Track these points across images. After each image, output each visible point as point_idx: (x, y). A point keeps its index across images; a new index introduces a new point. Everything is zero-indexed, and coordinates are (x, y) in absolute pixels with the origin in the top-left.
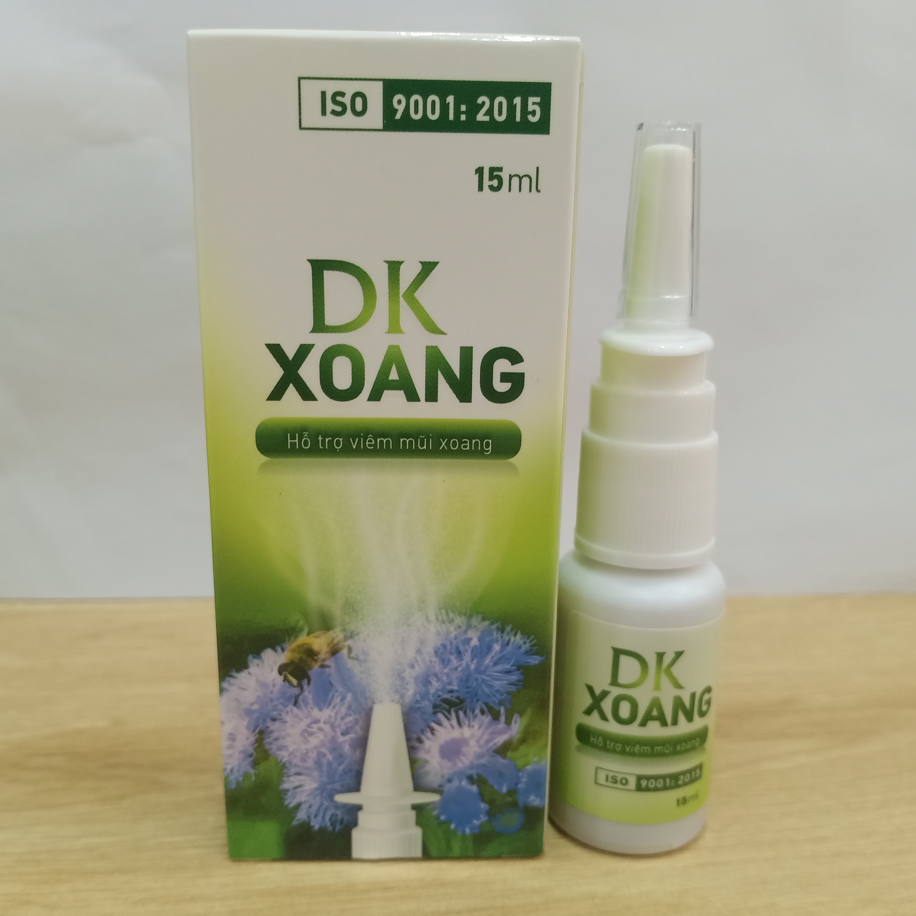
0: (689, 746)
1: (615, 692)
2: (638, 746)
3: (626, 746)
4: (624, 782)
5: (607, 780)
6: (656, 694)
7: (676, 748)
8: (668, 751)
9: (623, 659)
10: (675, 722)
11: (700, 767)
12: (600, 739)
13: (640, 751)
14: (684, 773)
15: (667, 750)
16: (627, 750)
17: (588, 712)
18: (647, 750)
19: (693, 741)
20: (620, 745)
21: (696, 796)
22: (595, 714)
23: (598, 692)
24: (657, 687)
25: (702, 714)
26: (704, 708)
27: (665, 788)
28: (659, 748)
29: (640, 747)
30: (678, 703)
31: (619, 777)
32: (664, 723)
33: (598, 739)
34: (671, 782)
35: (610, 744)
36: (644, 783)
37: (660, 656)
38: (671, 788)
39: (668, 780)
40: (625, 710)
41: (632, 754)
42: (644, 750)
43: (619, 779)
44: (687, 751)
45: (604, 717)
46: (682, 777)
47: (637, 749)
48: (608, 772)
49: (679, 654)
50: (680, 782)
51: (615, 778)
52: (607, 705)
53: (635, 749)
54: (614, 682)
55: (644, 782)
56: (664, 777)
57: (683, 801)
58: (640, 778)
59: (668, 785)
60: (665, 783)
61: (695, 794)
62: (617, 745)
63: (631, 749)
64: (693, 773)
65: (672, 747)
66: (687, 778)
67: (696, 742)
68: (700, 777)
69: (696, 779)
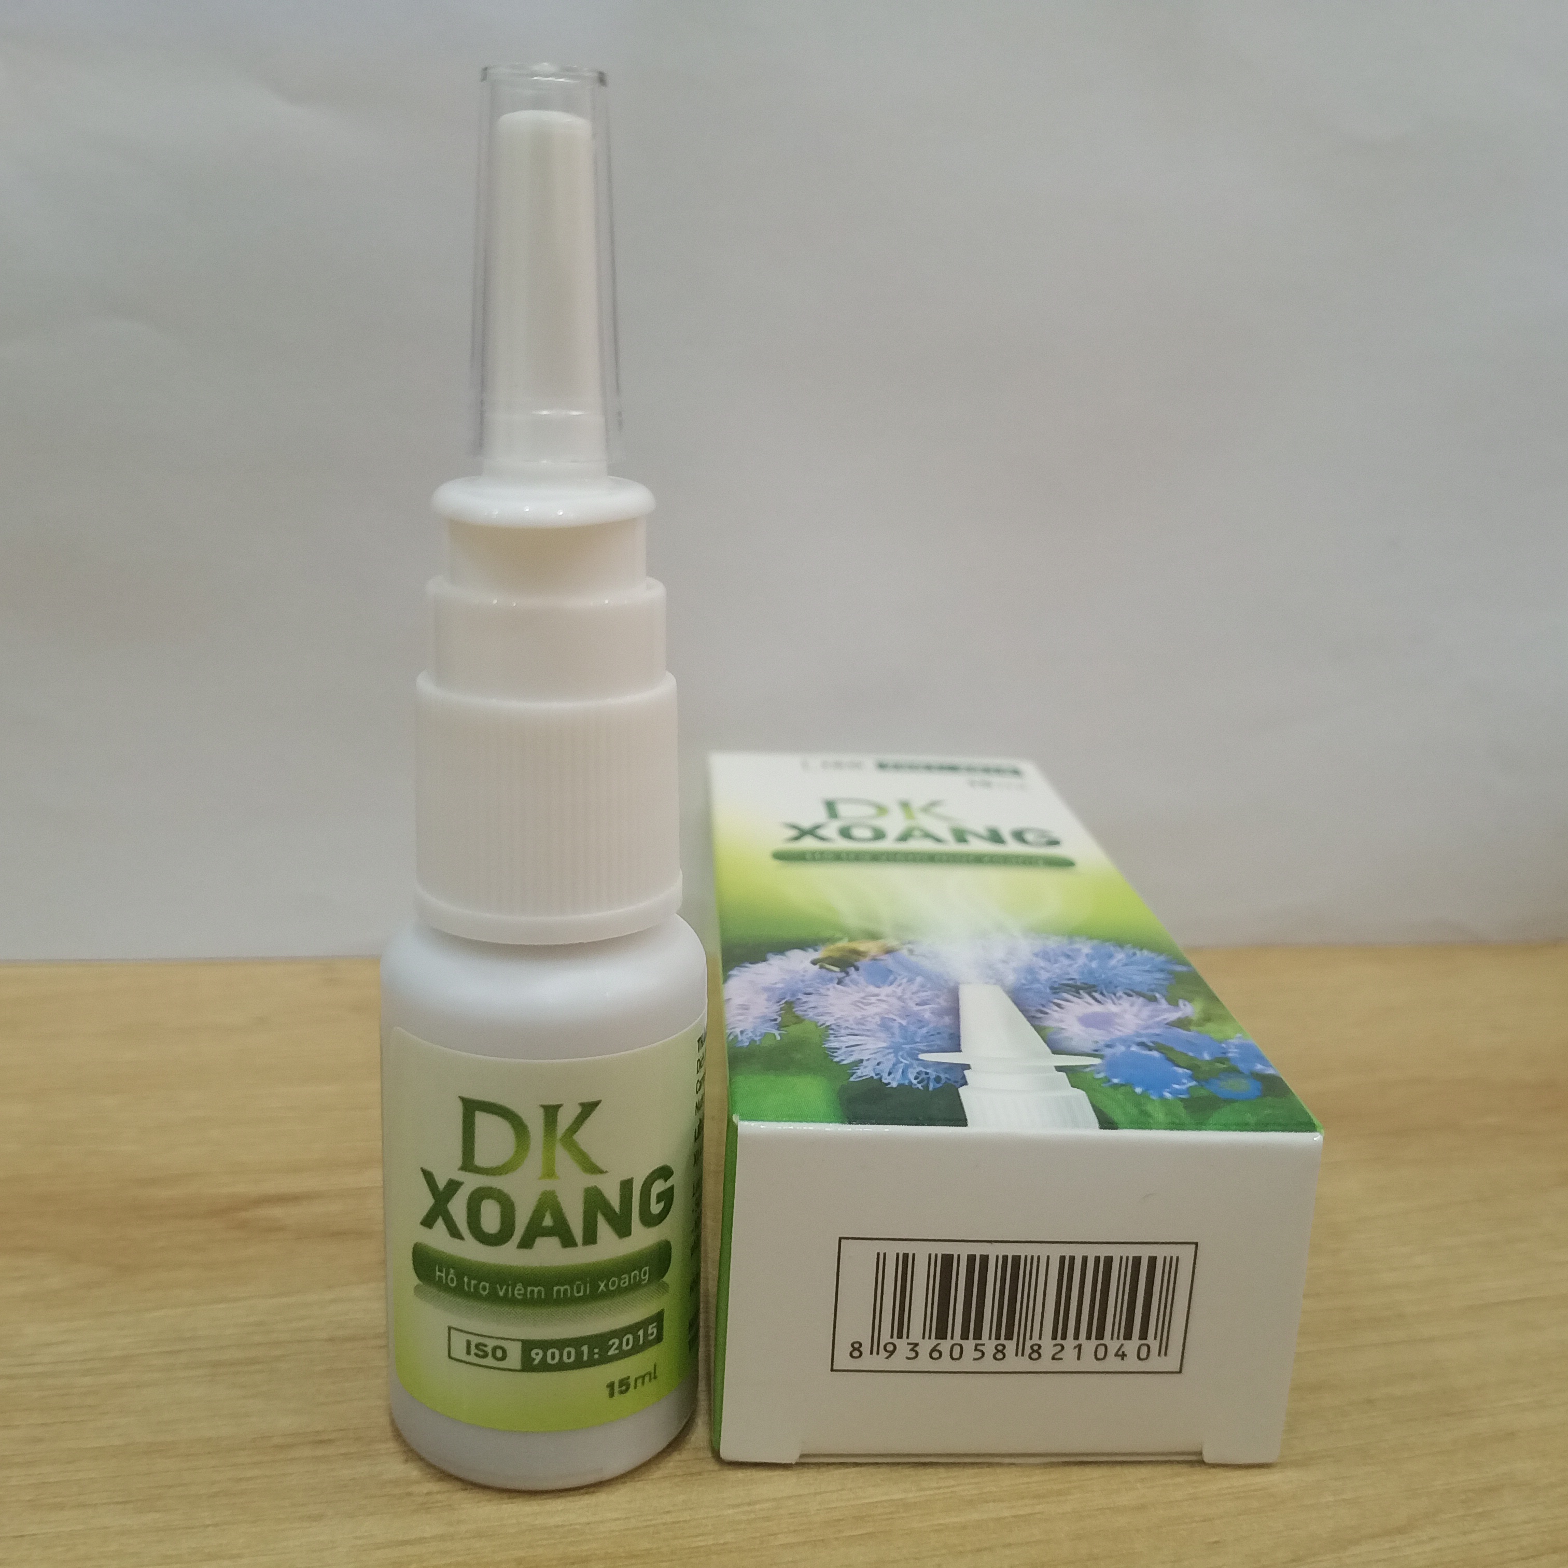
1: (471, 1182)
2: (519, 1286)
3: (498, 1286)
4: (499, 1354)
5: (468, 1353)
6: (548, 1185)
7: (598, 1287)
8: (581, 1294)
9: (482, 1120)
10: (590, 1238)
11: (659, 1320)
12: (452, 1273)
13: (525, 1295)
14: (618, 1334)
15: (578, 1292)
16: (501, 1294)
17: (428, 1222)
18: (539, 1292)
19: (635, 1272)
20: (487, 1285)
21: (652, 1375)
22: (440, 1224)
23: (441, 1184)
24: (549, 1173)
25: (651, 1221)
26: (656, 1208)
27: (579, 1364)
28: (562, 1288)
29: (526, 1286)
30: (595, 1200)
31: (491, 1343)
32: (568, 1241)
33: (447, 1274)
34: (591, 1353)
35: (469, 1285)
36: (537, 1356)
37: (551, 1112)
38: (591, 1363)
39: (585, 1349)
41: (510, 1301)
42: (532, 1291)
43: (489, 1350)
44: (621, 1291)
45: (454, 1232)
46: (616, 1341)
48: (471, 1337)
49: (588, 1108)
50: (612, 1351)
51: (485, 1349)
52: (458, 1207)
53: (516, 1292)
54: (468, 1164)
55: (537, 1354)
56: (576, 1343)
57: (624, 1386)
58: (528, 1346)
59: (585, 1358)
60: (579, 1354)
61: (650, 1374)
62: (482, 1284)
63: (507, 1290)
64: (641, 1333)
65: (588, 1285)
66: (627, 1344)
67: (645, 1275)
68: (660, 1339)
69: (650, 1344)
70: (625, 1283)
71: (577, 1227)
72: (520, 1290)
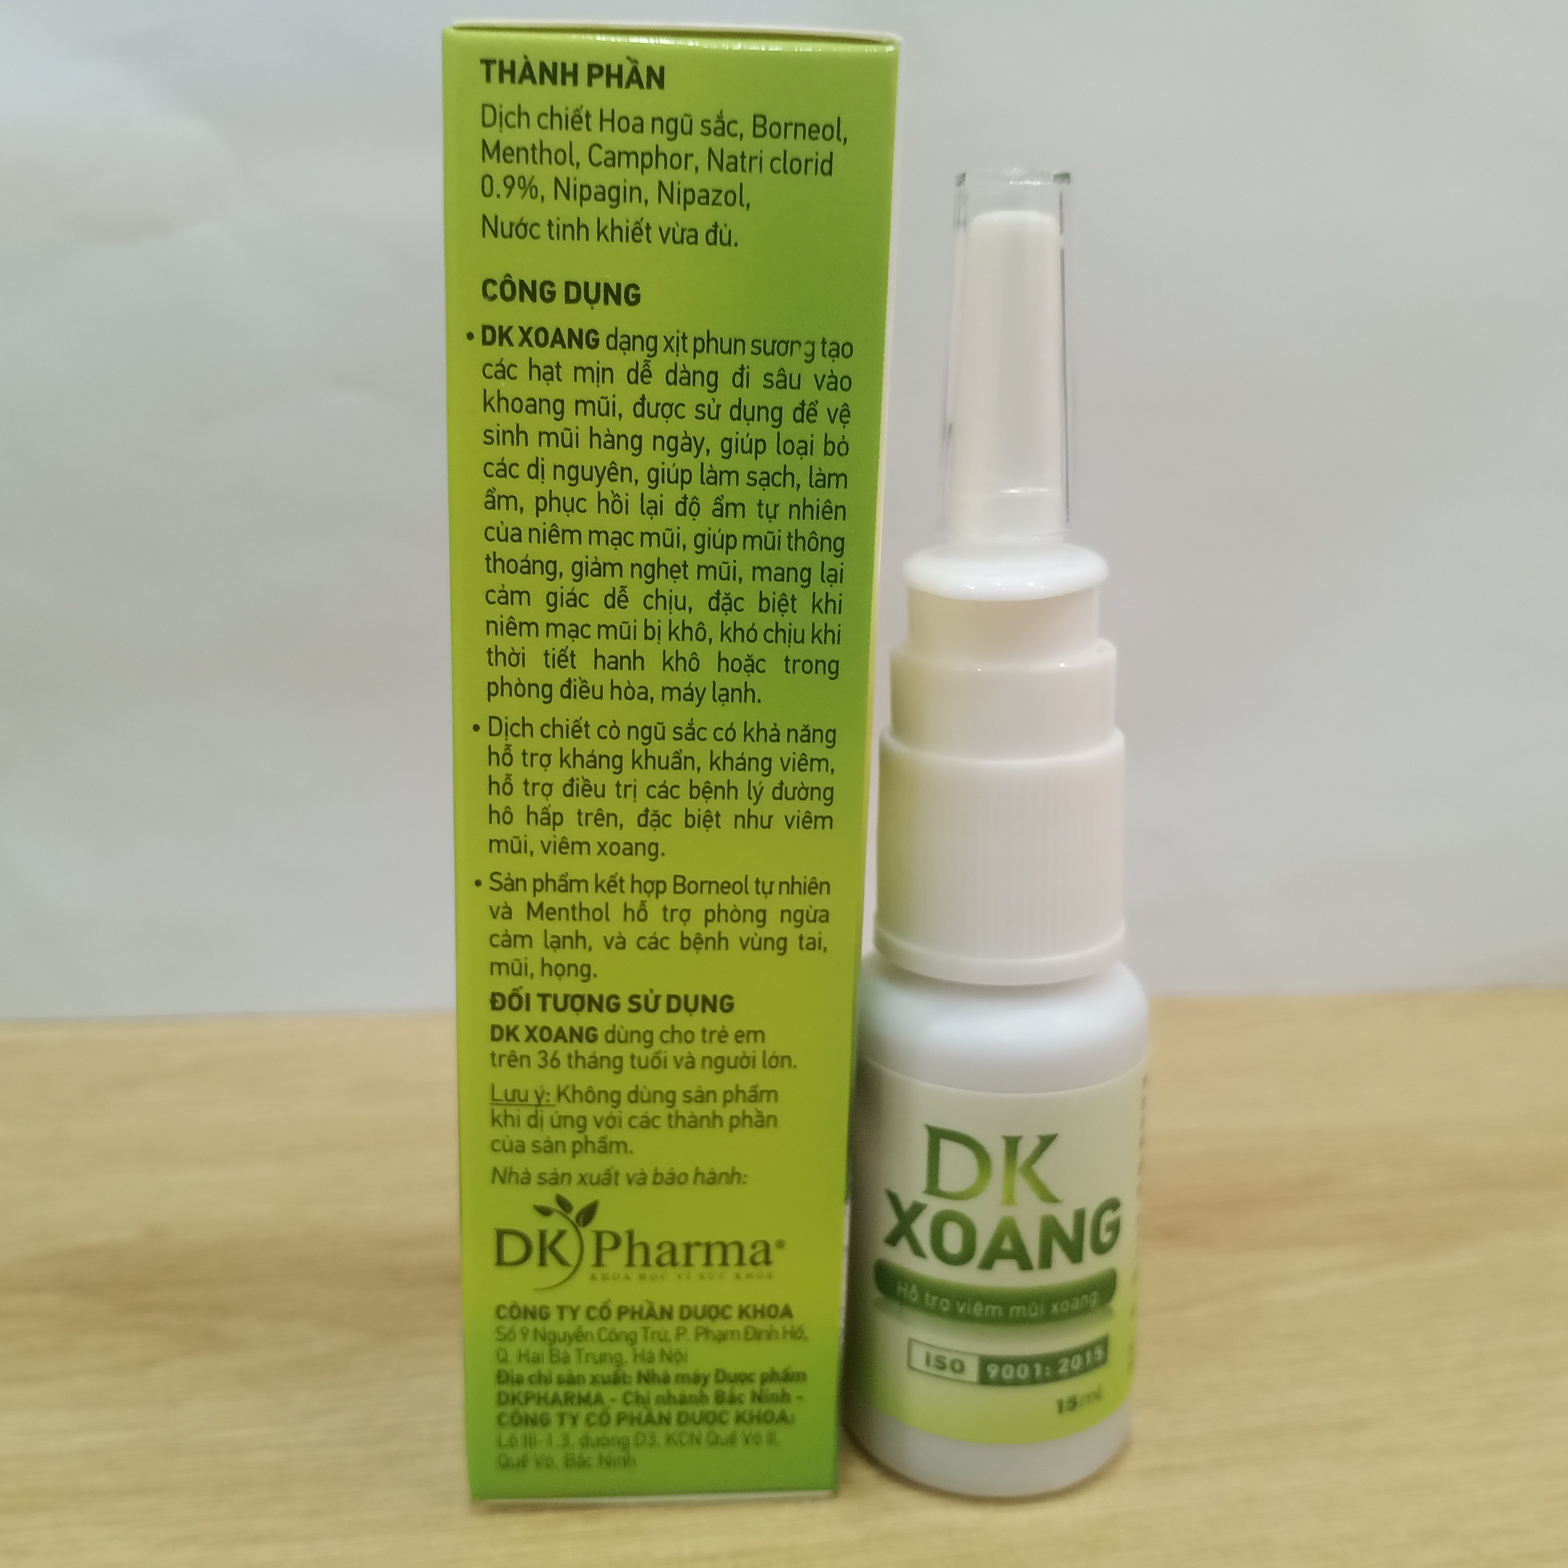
0: (1076, 1305)
1: (935, 1206)
2: (978, 1304)
3: (958, 1303)
4: (957, 1367)
5: (928, 1363)
6: (1008, 1212)
7: (1051, 1309)
8: (1035, 1314)
9: (946, 1146)
10: (1046, 1262)
11: (1104, 1343)
12: (914, 1290)
13: (983, 1312)
14: (1070, 1354)
15: (1033, 1312)
16: (961, 1310)
18: (997, 1311)
19: (1085, 1297)
20: (948, 1301)
21: (1097, 1396)
24: (1009, 1199)
26: (1105, 1237)
27: (1033, 1381)
28: (1018, 1308)
29: (984, 1305)
31: (949, 1357)
32: (1025, 1265)
33: (909, 1289)
34: (1044, 1371)
35: (930, 1299)
36: (993, 1371)
37: (1012, 1143)
38: (1045, 1380)
39: (1038, 1367)
40: (953, 1240)
41: (969, 1318)
42: (990, 1311)
43: (948, 1362)
44: (1072, 1314)
46: (1065, 1361)
47: (977, 1309)
48: (928, 1349)
49: (1047, 1141)
50: (1063, 1370)
51: (942, 1360)
53: (975, 1310)
54: (933, 1188)
55: (993, 1368)
56: (1030, 1361)
58: (985, 1362)
59: (1038, 1375)
60: (1033, 1371)
61: (1094, 1394)
62: (943, 1301)
63: (967, 1309)
64: (1088, 1354)
65: (1042, 1307)
66: (1076, 1363)
67: (1093, 1299)
68: (1104, 1360)
69: (1096, 1365)
71: (1034, 1251)
72: (979, 1308)
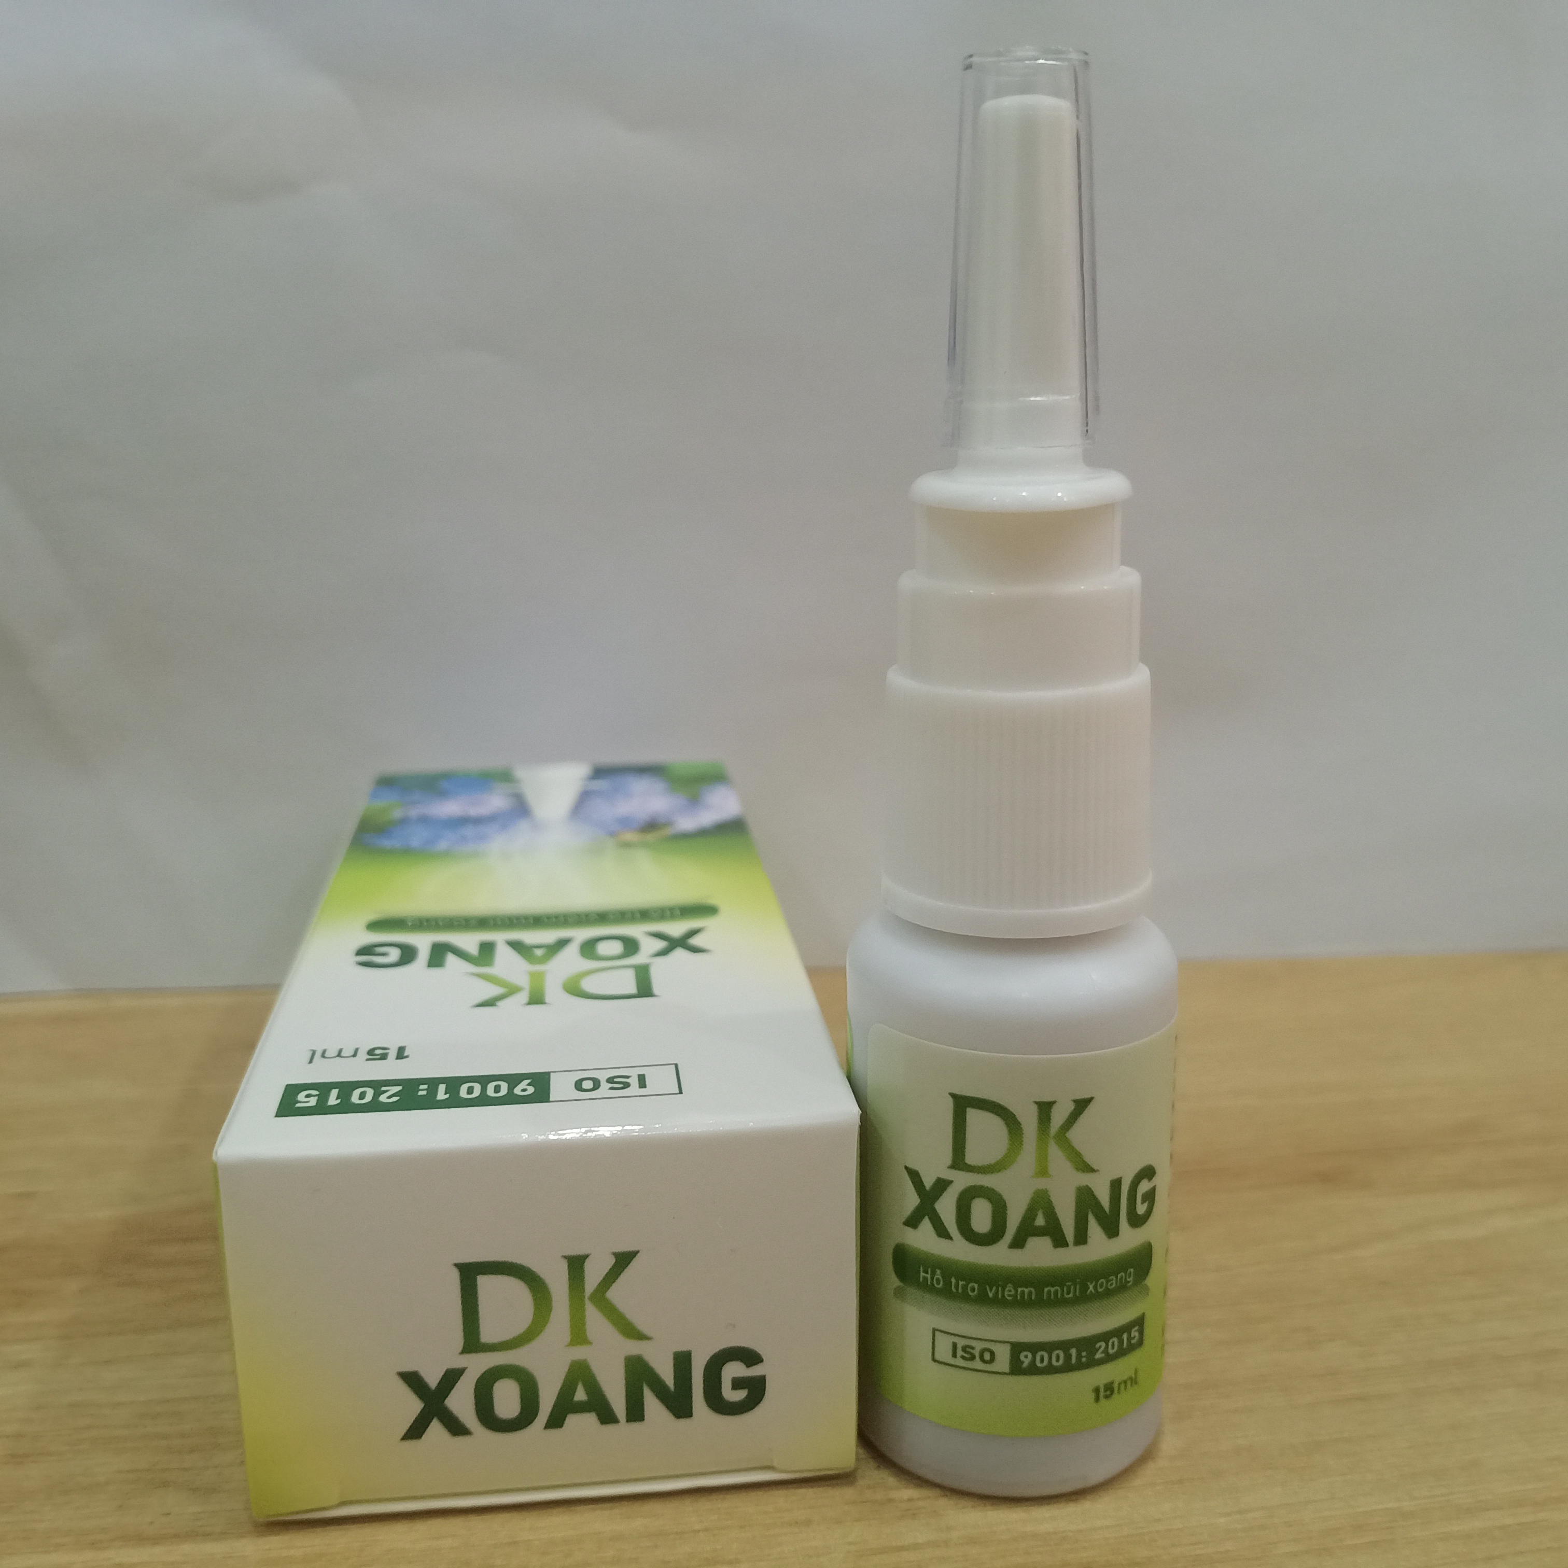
1: (962, 1181)
2: (1010, 1287)
3: (987, 1287)
4: (987, 1356)
5: (954, 1355)
7: (1087, 1288)
8: (1071, 1295)
9: (974, 1116)
10: (1081, 1238)
11: (1140, 1322)
12: (938, 1275)
13: (1015, 1296)
14: (1105, 1337)
15: (1068, 1293)
16: (991, 1295)
17: (913, 1222)
18: (1030, 1293)
19: (1121, 1274)
20: (976, 1286)
21: (1133, 1381)
22: (926, 1224)
23: (928, 1182)
25: (1137, 1221)
26: (1141, 1209)
27: (1068, 1368)
28: (1052, 1289)
29: (1016, 1287)
30: (1086, 1199)
31: (978, 1346)
32: (1060, 1241)
33: (933, 1274)
34: (1079, 1356)
35: (957, 1286)
36: (1026, 1359)
37: (1045, 1109)
38: (1080, 1367)
39: (1073, 1352)
41: (1000, 1302)
42: (1023, 1292)
43: (976, 1352)
44: (1109, 1293)
45: (942, 1232)
46: (1102, 1345)
47: (1009, 1291)
48: (956, 1339)
49: (1082, 1105)
50: (1099, 1355)
51: (971, 1351)
52: (946, 1207)
53: (1006, 1293)
54: (959, 1162)
55: (1026, 1357)
56: (1064, 1345)
57: (1109, 1390)
58: (1017, 1348)
59: (1074, 1360)
60: (1068, 1357)
61: (1131, 1378)
62: (970, 1285)
63: (997, 1292)
64: (1125, 1336)
65: (1078, 1287)
66: (1113, 1347)
67: (1130, 1276)
68: (1140, 1343)
69: (1132, 1348)
70: (1112, 1284)
71: (1069, 1229)
72: (1010, 1291)
